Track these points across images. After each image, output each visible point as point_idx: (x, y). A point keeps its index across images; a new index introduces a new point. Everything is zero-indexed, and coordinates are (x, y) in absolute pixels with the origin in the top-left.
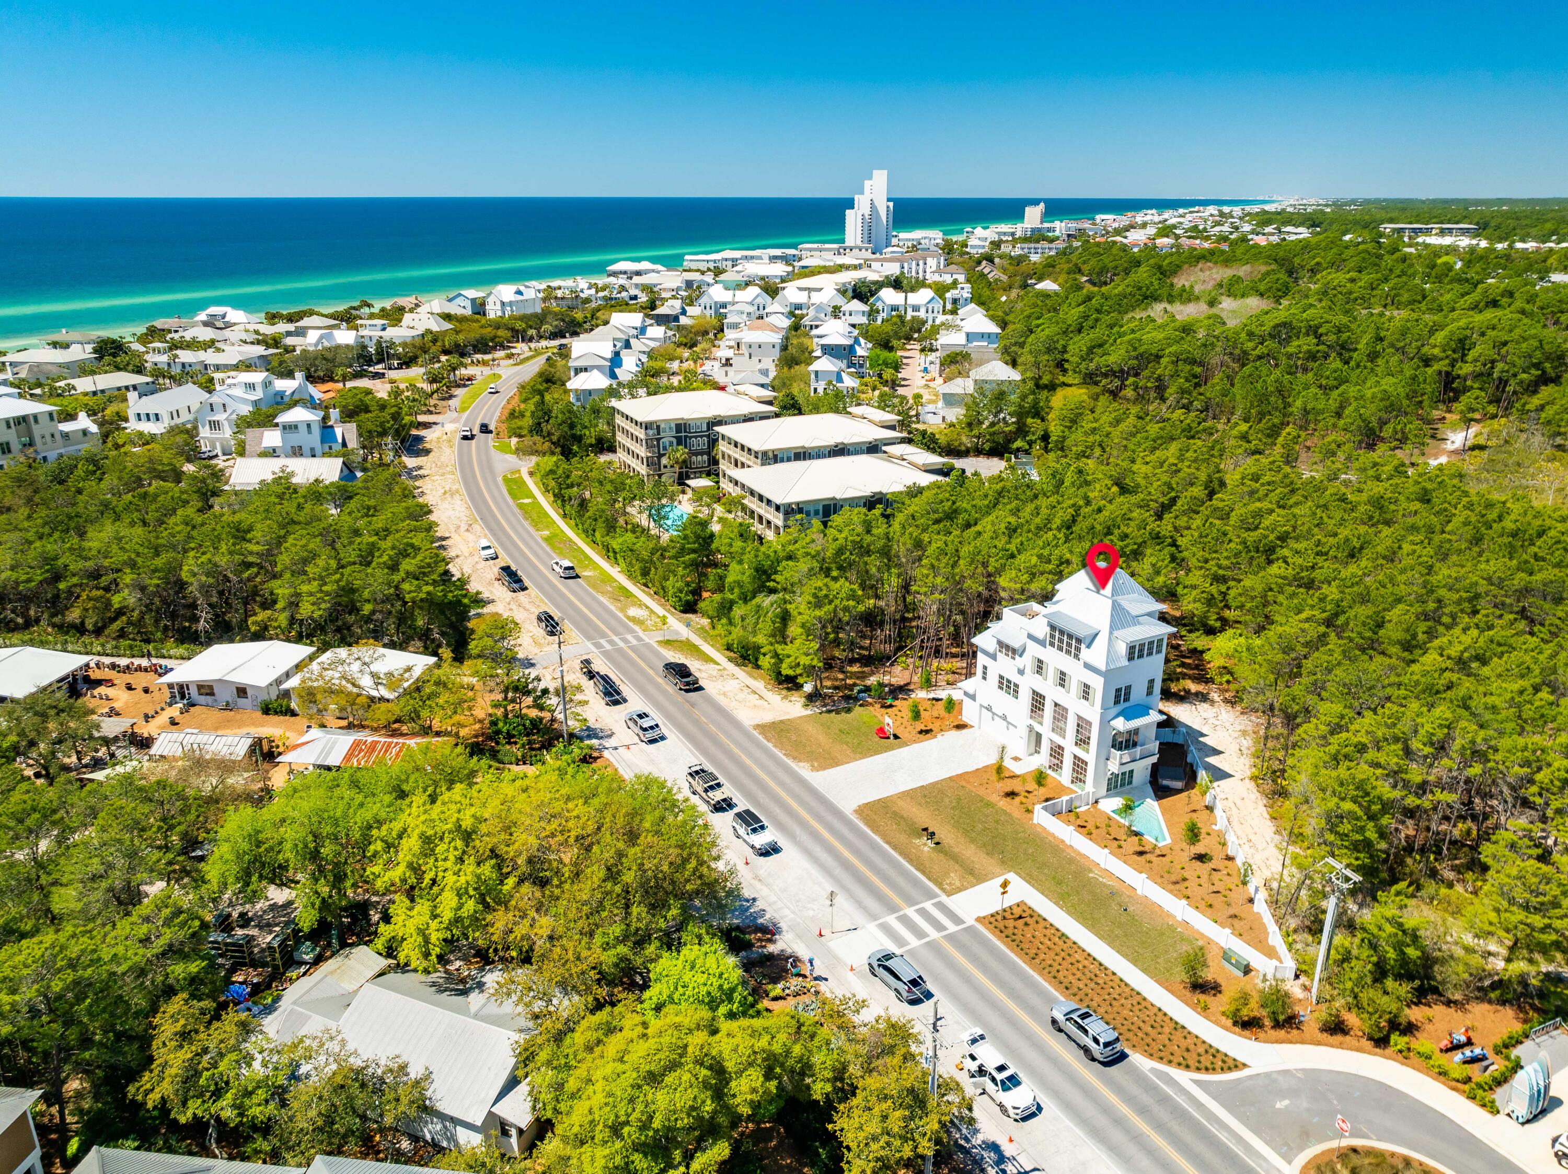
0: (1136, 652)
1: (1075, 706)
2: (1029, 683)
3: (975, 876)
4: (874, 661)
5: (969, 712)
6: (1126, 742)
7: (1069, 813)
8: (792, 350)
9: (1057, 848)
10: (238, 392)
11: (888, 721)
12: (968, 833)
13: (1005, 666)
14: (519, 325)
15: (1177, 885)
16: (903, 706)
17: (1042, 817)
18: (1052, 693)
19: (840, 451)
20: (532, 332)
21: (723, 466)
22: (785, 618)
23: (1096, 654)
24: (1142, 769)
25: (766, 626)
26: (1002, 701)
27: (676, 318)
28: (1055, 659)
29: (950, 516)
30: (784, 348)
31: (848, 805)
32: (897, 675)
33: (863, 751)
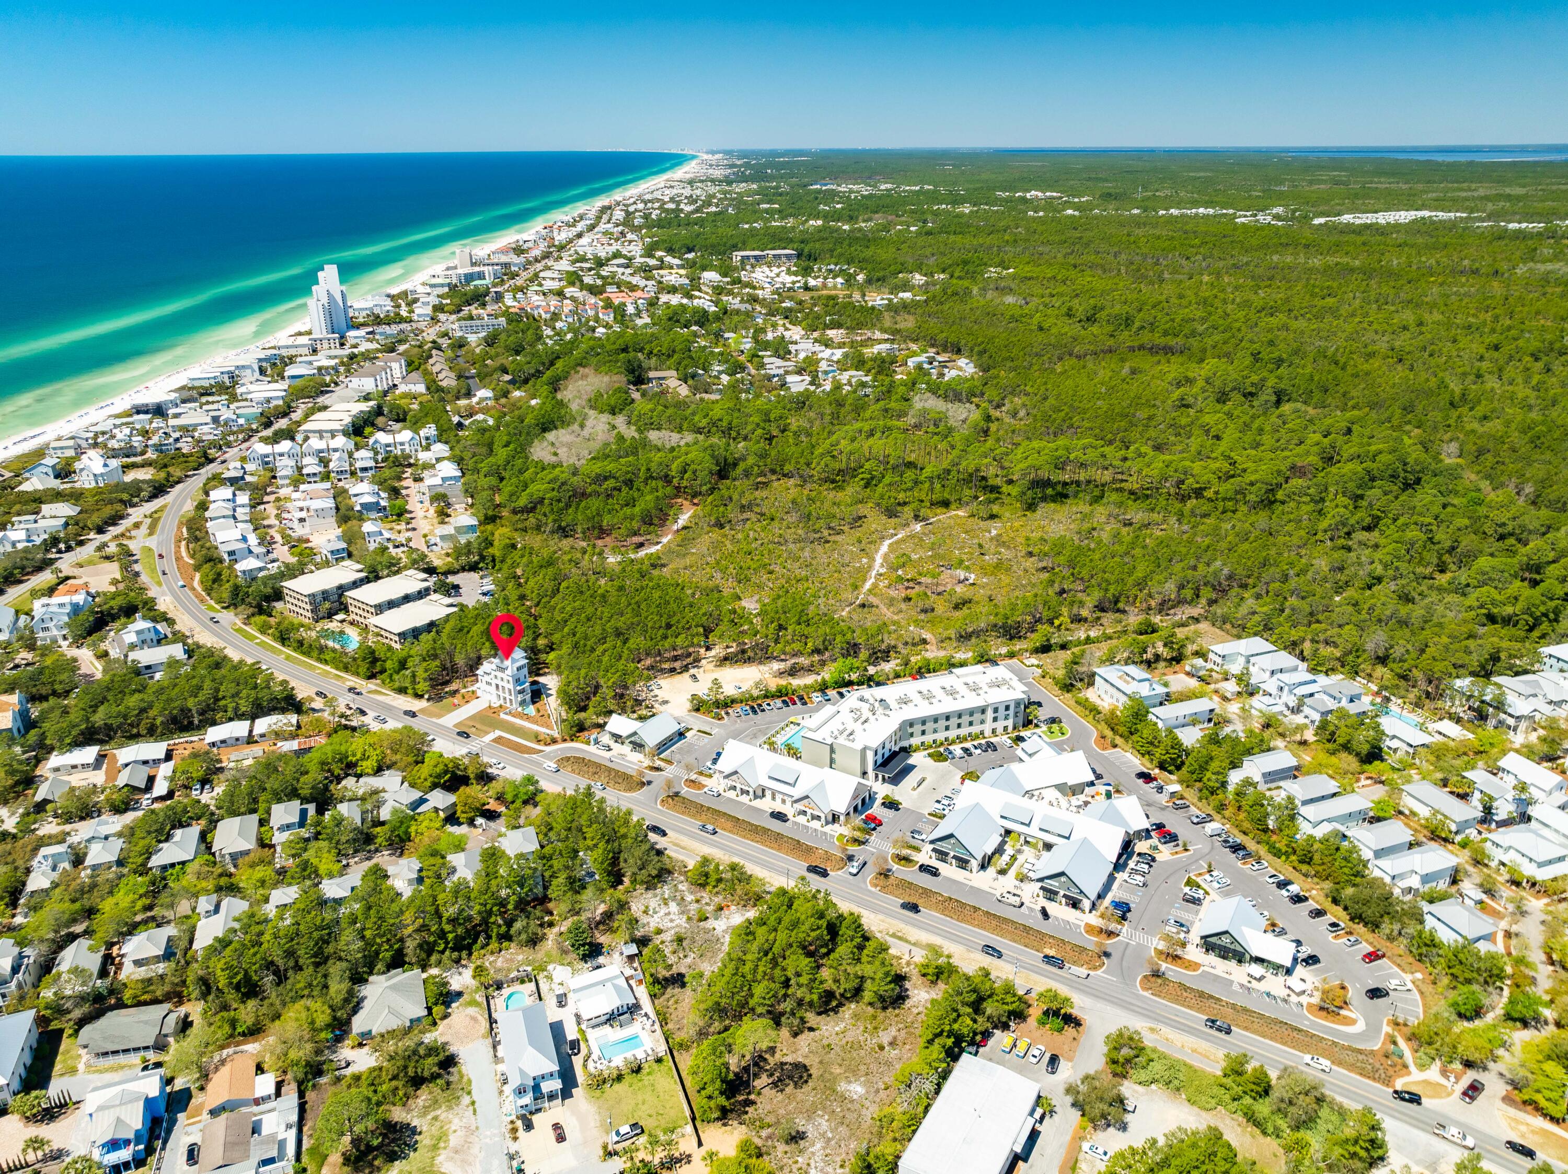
0: (519, 669)
1: (507, 686)
2: (494, 682)
3: (487, 733)
4: (447, 683)
5: (479, 693)
6: (520, 692)
7: (510, 713)
8: (343, 511)
9: (507, 722)
10: (55, 609)
11: (456, 701)
12: (484, 724)
13: (487, 678)
14: (125, 496)
15: (536, 723)
16: (458, 696)
17: (502, 716)
18: (501, 684)
19: (407, 599)
20: (136, 500)
21: (351, 608)
22: (414, 676)
23: (509, 672)
24: (528, 697)
25: (409, 680)
26: (488, 688)
27: (242, 478)
28: (499, 674)
29: (461, 630)
30: (337, 509)
31: (450, 725)
32: (453, 686)
33: (450, 711)
